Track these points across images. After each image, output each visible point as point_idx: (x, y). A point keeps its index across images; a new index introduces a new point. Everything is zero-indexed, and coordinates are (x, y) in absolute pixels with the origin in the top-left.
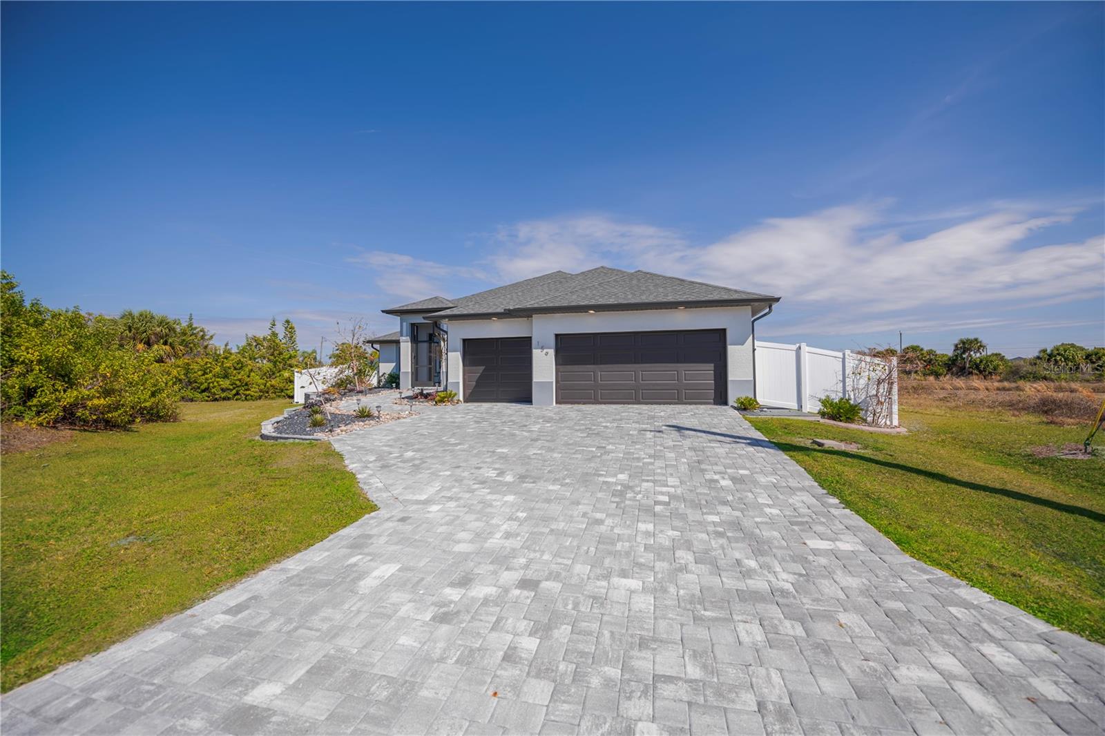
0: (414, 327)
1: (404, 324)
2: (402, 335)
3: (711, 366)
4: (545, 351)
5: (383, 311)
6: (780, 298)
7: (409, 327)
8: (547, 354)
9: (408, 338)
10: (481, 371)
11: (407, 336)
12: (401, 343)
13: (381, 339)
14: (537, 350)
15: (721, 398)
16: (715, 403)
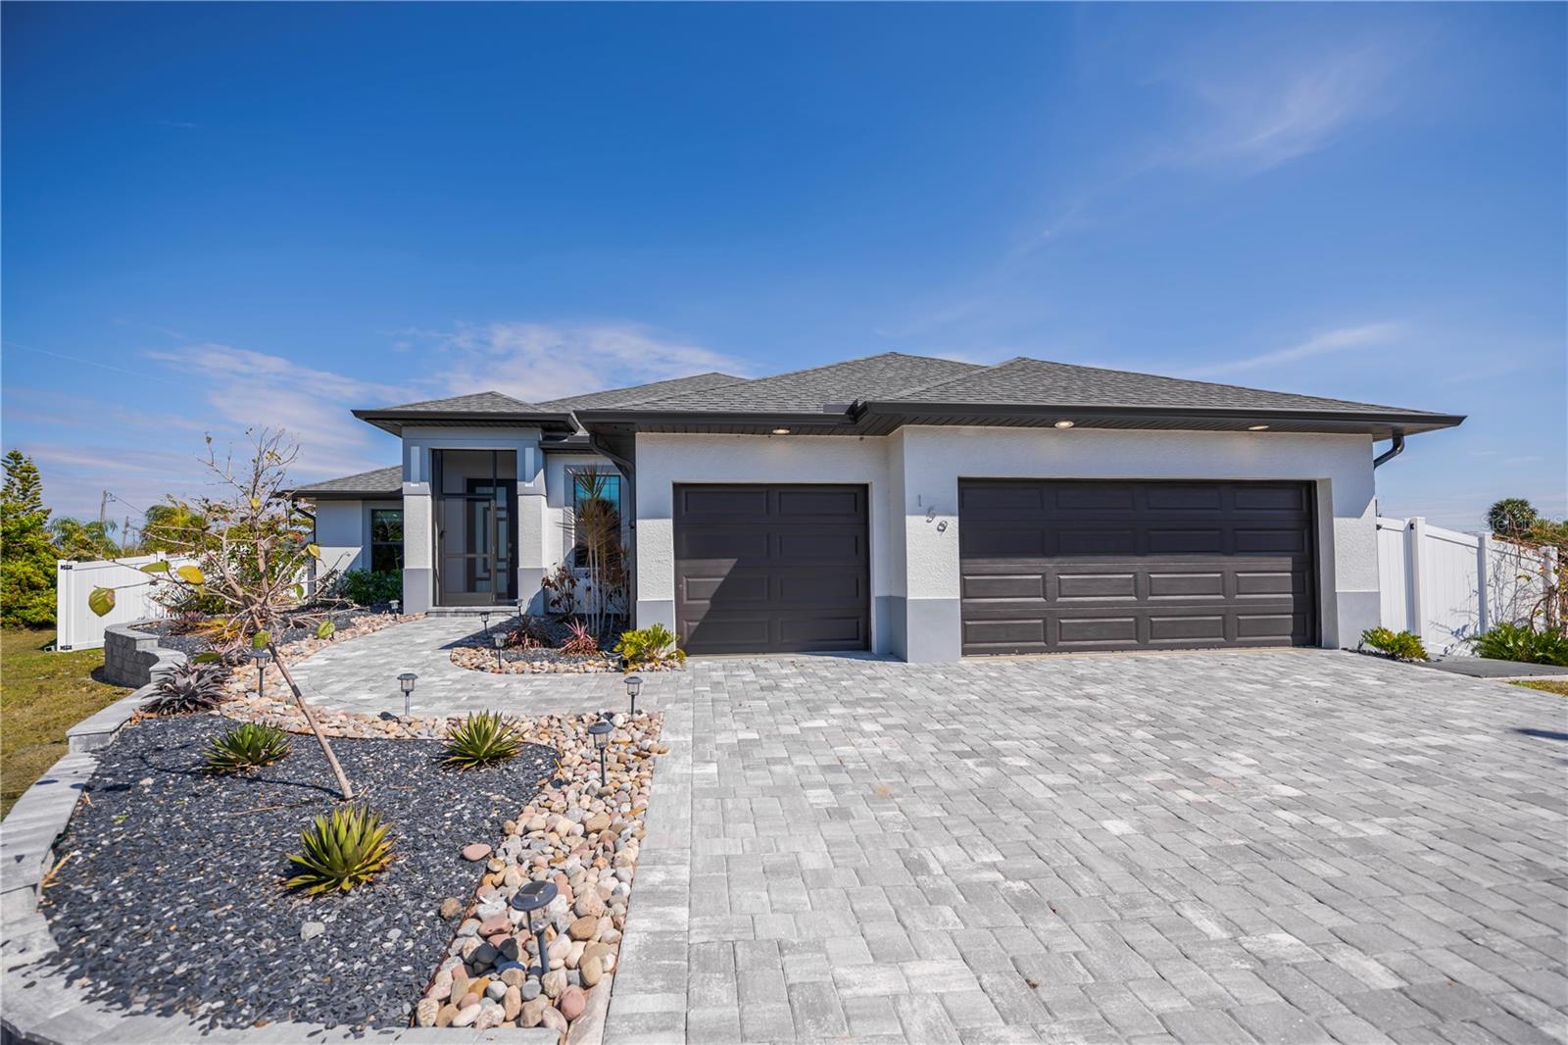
0: (439, 461)
1: (415, 451)
2: (407, 478)
3: (1287, 562)
4: (938, 519)
5: (357, 413)
6: (1464, 418)
7: (427, 457)
8: (942, 528)
9: (426, 486)
10: (726, 572)
11: (422, 480)
12: (406, 498)
13: (323, 488)
14: (915, 518)
15: (1309, 630)
16: (1296, 644)
